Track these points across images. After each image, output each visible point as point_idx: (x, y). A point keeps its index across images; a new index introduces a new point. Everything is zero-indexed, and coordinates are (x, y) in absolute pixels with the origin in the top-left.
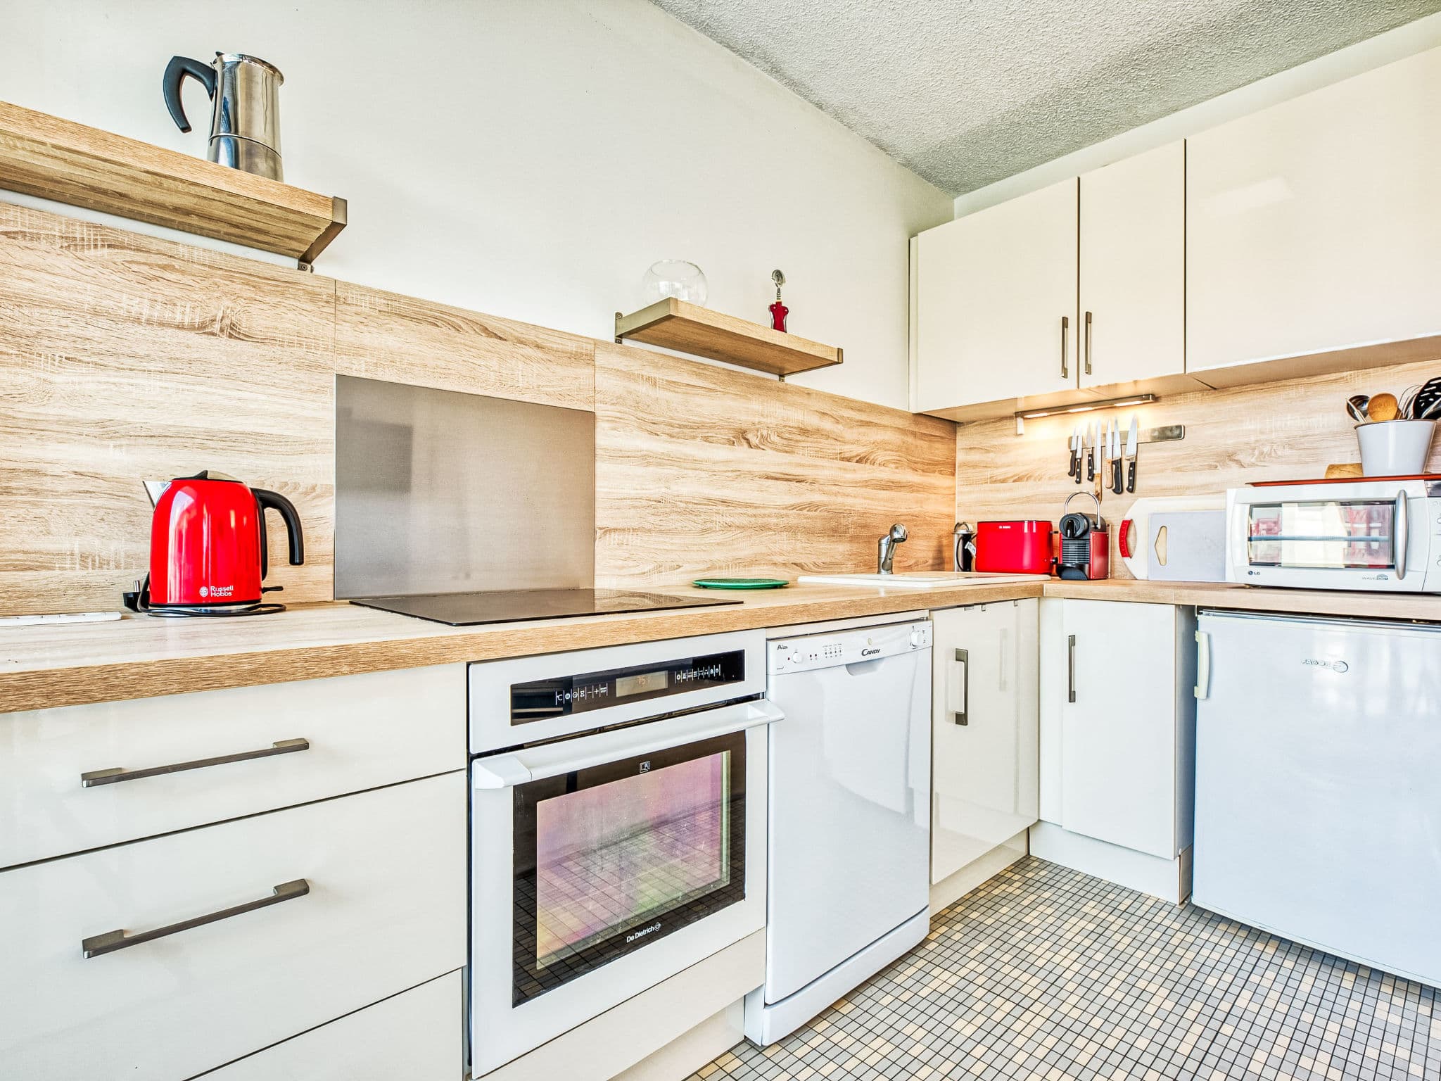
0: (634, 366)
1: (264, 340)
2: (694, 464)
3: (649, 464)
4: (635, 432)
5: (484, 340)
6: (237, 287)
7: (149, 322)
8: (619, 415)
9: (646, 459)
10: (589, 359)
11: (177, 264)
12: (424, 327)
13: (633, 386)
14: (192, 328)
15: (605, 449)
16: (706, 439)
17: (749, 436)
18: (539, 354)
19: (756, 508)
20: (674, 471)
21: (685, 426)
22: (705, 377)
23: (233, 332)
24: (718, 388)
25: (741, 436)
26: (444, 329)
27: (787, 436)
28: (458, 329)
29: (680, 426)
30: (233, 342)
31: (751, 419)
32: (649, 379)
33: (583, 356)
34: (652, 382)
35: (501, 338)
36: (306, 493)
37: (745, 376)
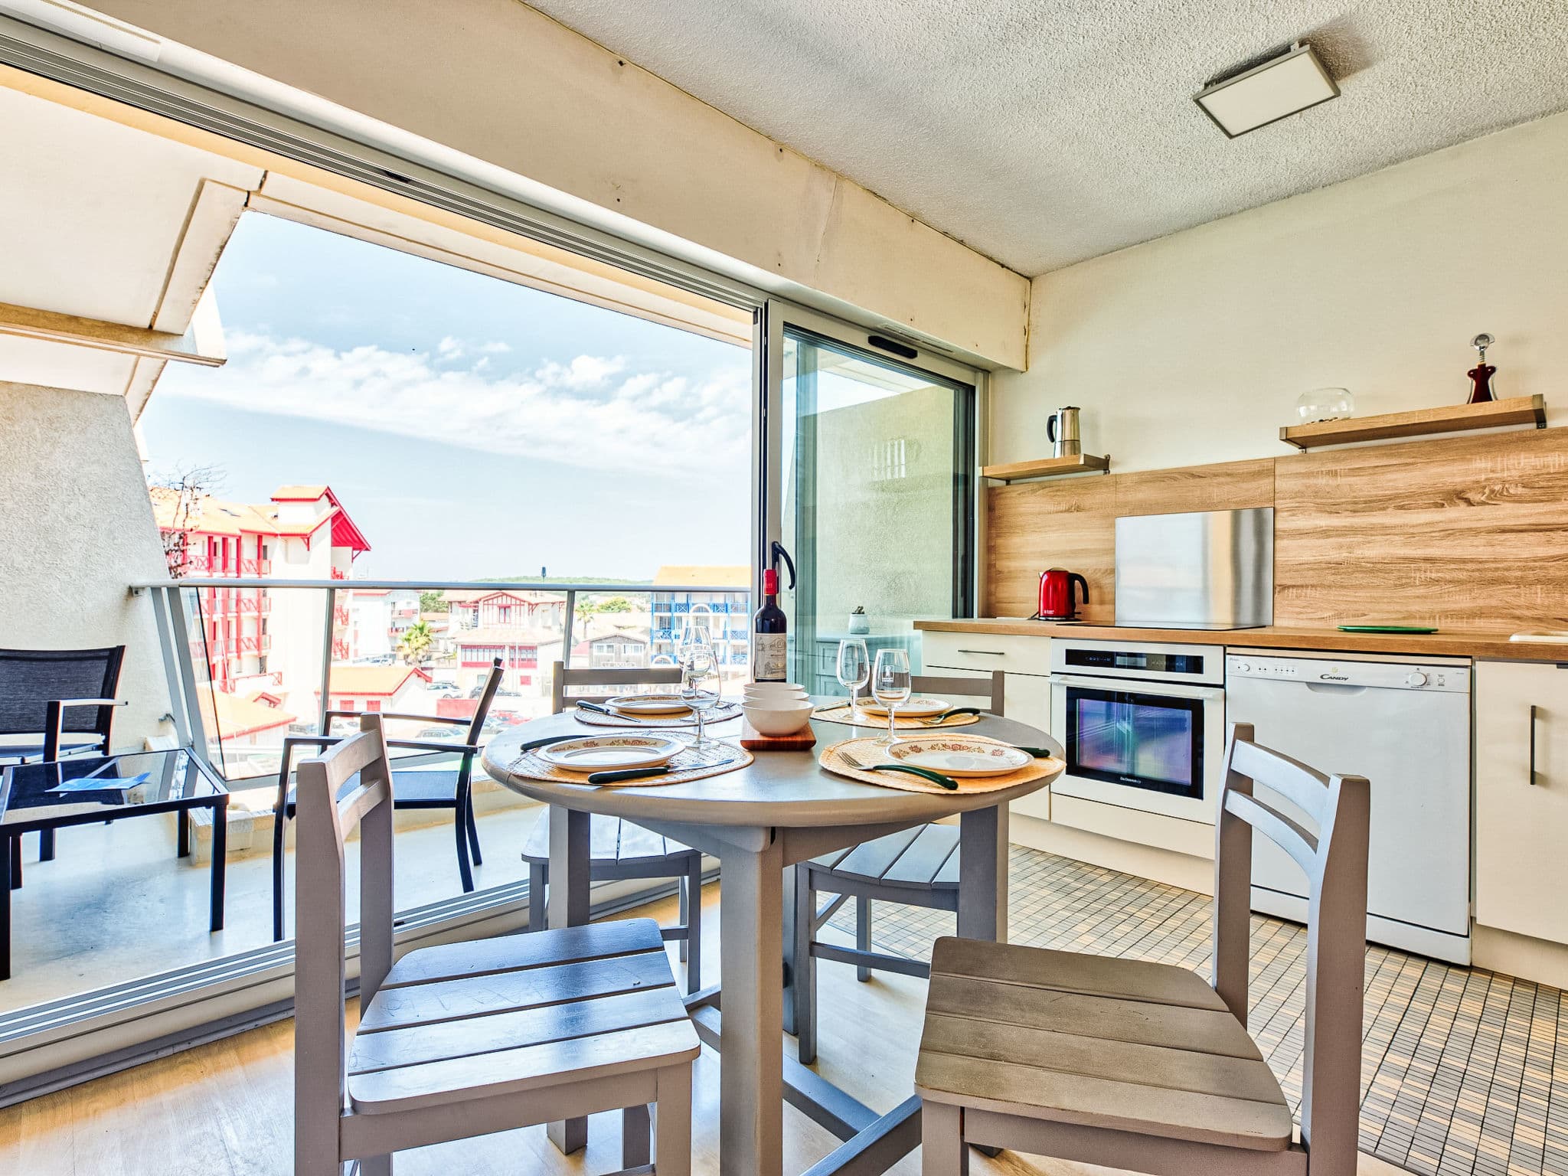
0: (1314, 467)
1: (1090, 509)
2: (1385, 530)
3: (1329, 537)
4: (1313, 514)
5: (1192, 481)
6: (1079, 491)
7: (1053, 513)
8: (1297, 505)
9: (1325, 533)
10: (1271, 473)
11: (1061, 488)
12: (1157, 484)
13: (1312, 481)
14: (1065, 511)
15: (1284, 531)
16: (1402, 508)
17: (1469, 495)
18: (1229, 479)
19: (1480, 562)
20: (1359, 538)
21: (1371, 502)
22: (1400, 455)
23: (1078, 509)
24: (1419, 460)
25: (1458, 496)
26: (1168, 482)
27: (1544, 484)
28: (1175, 479)
29: (1365, 502)
30: (1078, 513)
31: (1473, 478)
32: (1328, 473)
33: (1267, 470)
34: (1334, 474)
35: (1202, 477)
36: (1104, 573)
37: (1462, 439)
